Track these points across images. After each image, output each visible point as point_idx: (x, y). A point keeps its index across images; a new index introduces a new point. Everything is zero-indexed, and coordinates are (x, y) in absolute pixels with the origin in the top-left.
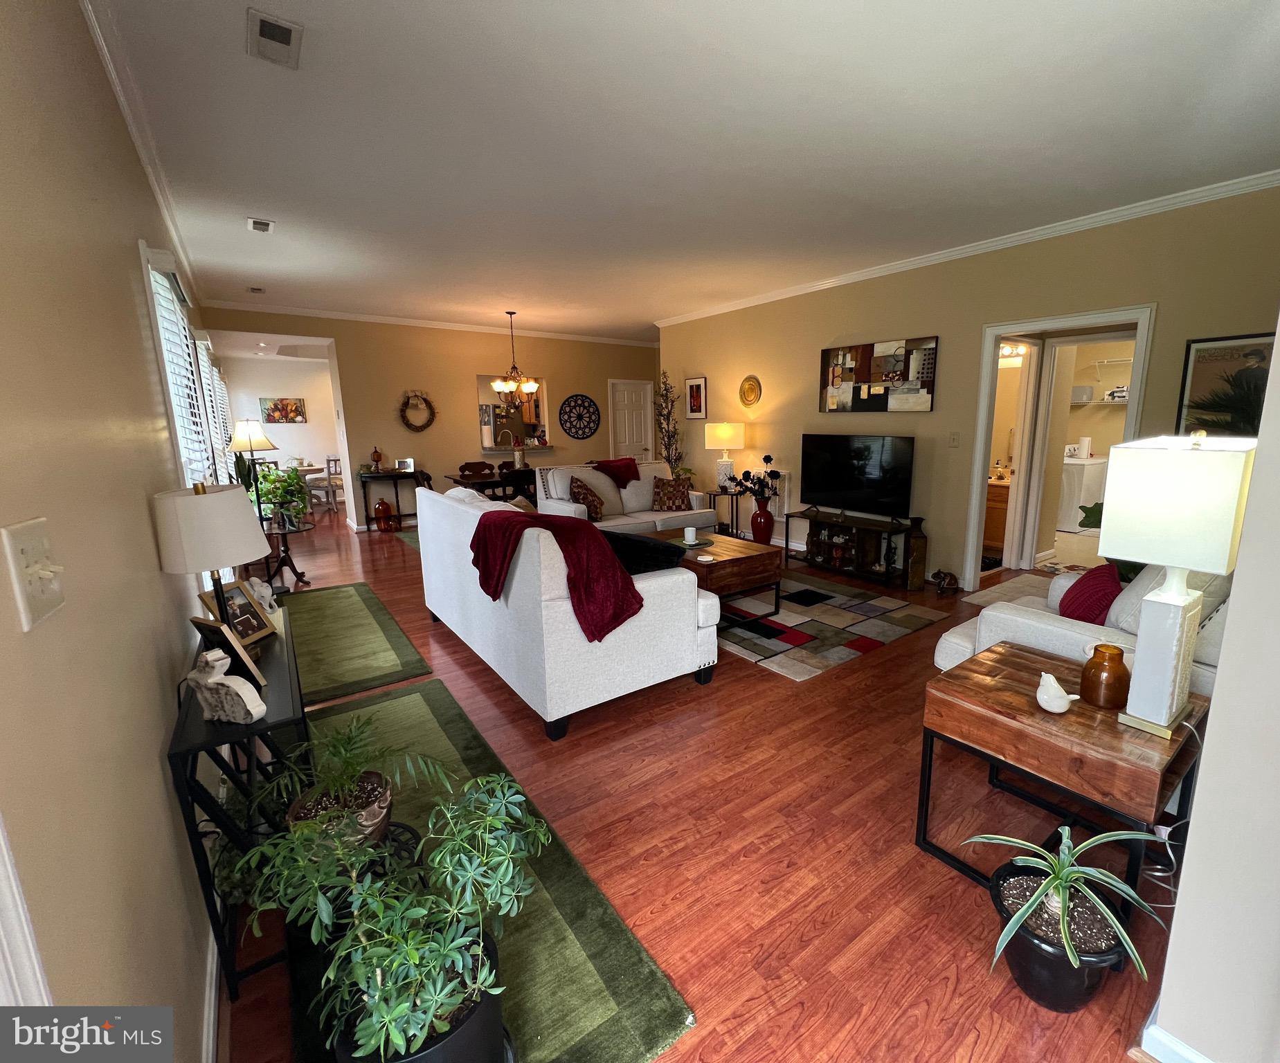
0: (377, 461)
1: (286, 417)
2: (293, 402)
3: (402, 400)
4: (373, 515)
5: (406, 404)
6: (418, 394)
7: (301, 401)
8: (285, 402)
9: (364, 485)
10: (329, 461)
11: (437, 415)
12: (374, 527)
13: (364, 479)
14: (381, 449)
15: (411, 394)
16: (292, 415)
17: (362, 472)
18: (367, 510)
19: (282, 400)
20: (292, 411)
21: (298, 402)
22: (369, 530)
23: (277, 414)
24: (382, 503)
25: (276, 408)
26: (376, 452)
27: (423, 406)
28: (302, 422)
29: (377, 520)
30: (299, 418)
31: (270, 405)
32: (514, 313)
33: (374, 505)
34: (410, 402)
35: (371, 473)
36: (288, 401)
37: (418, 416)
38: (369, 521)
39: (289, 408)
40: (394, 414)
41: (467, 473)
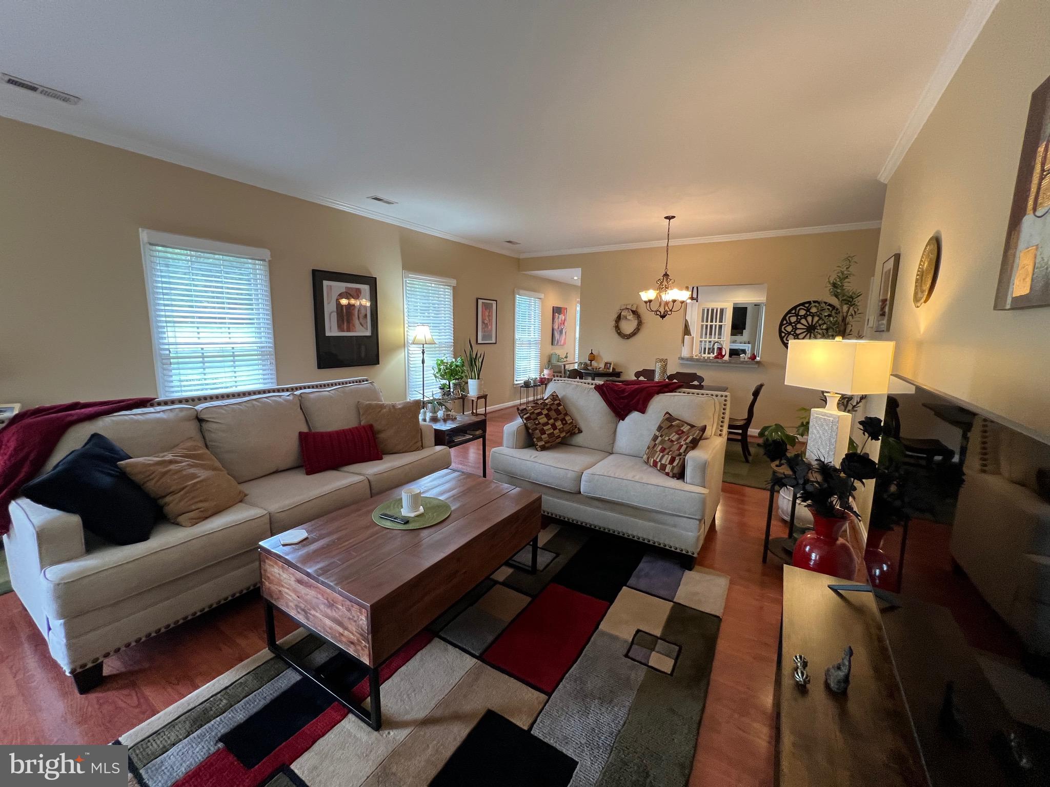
32: (674, 217)
37: (628, 326)
41: (642, 378)
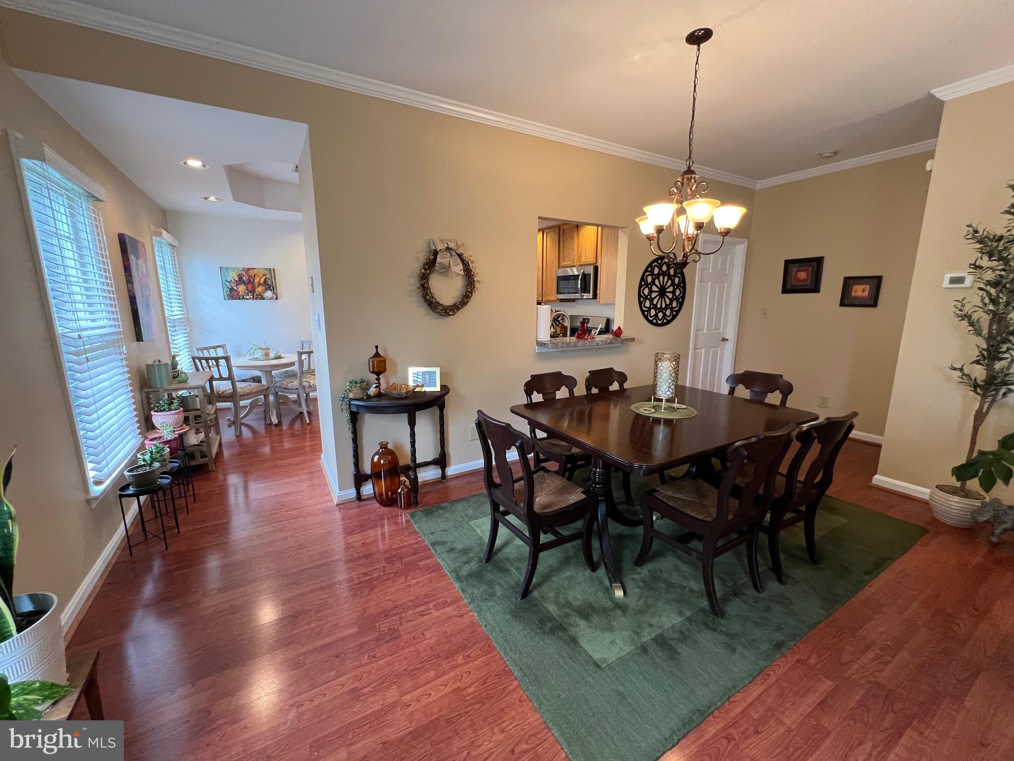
0: (378, 374)
1: (253, 291)
2: (262, 272)
3: (422, 257)
4: (367, 469)
5: (430, 265)
6: (451, 245)
7: (272, 271)
8: (251, 273)
9: (354, 418)
10: (300, 354)
11: (477, 285)
12: (368, 489)
13: (354, 409)
14: (385, 350)
15: (440, 247)
16: (259, 289)
17: (351, 395)
18: (357, 464)
19: (249, 269)
20: (260, 284)
21: (267, 272)
22: (359, 497)
23: (242, 289)
24: (385, 450)
25: (240, 280)
26: (377, 355)
27: (458, 269)
28: (271, 299)
29: (376, 475)
30: (268, 294)
31: (233, 276)
33: (369, 456)
34: (439, 260)
35: (369, 397)
36: (255, 271)
38: (360, 479)
39: (257, 280)
40: (411, 283)
